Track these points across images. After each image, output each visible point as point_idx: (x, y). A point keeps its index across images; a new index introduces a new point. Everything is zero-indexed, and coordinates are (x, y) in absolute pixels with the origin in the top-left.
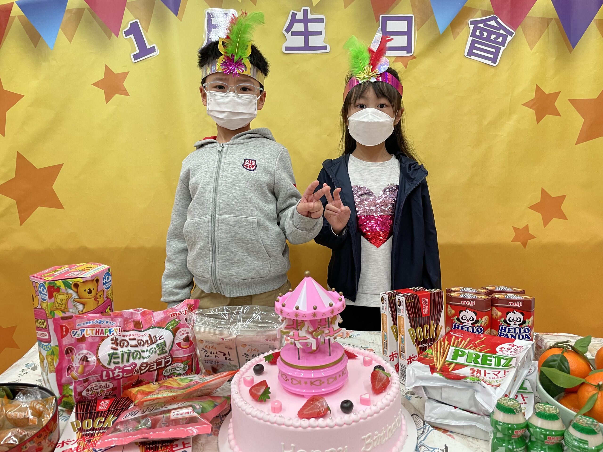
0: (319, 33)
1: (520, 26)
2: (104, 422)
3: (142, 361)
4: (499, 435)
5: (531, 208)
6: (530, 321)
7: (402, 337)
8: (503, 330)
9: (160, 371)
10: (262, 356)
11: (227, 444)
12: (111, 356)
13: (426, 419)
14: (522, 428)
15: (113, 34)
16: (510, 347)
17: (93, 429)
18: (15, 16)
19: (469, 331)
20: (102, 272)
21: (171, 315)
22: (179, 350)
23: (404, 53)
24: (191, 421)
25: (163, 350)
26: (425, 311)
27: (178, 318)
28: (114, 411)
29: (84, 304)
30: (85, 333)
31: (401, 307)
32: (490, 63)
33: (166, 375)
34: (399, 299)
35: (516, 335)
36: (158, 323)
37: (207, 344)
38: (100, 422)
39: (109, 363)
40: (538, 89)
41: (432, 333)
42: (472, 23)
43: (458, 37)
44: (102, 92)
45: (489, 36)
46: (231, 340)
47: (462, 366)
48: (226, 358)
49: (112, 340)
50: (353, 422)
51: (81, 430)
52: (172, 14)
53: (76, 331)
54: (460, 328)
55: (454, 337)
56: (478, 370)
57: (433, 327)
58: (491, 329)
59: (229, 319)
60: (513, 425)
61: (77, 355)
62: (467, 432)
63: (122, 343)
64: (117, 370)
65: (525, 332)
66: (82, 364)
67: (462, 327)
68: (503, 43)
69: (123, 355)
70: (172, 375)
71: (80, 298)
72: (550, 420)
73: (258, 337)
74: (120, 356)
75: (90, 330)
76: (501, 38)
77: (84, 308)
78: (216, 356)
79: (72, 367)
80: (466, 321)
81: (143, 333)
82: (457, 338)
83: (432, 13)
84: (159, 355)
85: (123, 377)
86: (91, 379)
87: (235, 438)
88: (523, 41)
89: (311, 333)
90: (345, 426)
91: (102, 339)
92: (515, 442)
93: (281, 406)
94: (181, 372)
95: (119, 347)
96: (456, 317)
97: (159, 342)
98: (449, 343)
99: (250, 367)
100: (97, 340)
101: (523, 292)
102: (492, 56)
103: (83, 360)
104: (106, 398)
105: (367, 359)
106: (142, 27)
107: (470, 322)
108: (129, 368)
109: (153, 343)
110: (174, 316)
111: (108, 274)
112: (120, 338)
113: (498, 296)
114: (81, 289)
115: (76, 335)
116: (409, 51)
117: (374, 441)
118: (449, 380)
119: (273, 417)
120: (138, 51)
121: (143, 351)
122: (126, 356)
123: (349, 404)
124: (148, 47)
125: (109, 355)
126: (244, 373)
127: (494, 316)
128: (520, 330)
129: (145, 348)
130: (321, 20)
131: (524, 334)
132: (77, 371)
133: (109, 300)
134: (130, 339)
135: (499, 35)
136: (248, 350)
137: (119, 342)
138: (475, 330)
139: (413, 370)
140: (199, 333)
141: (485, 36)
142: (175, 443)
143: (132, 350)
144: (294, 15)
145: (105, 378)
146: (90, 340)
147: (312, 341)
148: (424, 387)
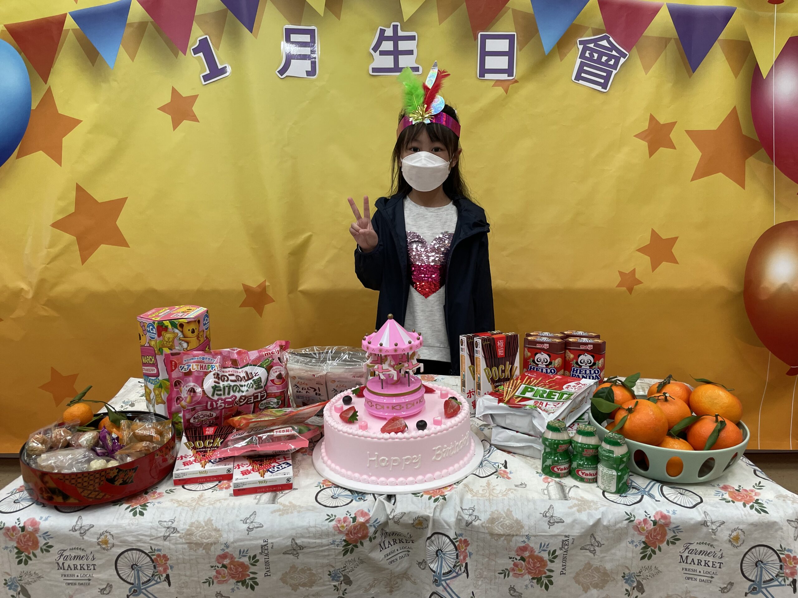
0: (410, 52)
1: (634, 47)
2: (213, 443)
3: (241, 394)
4: (548, 450)
5: (639, 250)
6: (600, 363)
7: (479, 375)
8: (575, 372)
9: (256, 403)
10: (349, 391)
11: (320, 460)
12: (215, 388)
13: (492, 442)
14: (566, 443)
15: (180, 52)
16: (576, 385)
17: (205, 447)
18: (68, 30)
19: (544, 372)
20: (202, 314)
21: (265, 354)
22: (273, 386)
23: (504, 77)
24: (291, 438)
25: (259, 385)
26: (501, 352)
27: (272, 356)
28: (219, 435)
29: (188, 343)
30: (191, 367)
31: (478, 349)
32: (599, 88)
33: (261, 408)
34: (476, 341)
35: (587, 376)
36: (253, 361)
37: (299, 380)
38: (209, 443)
39: (213, 395)
40: (652, 118)
41: (507, 373)
42: (581, 42)
43: (566, 59)
44: (169, 117)
45: (600, 58)
46: (321, 376)
47: (529, 399)
48: (316, 394)
49: (214, 375)
50: (426, 435)
51: (194, 448)
52: (246, 31)
53: (183, 366)
54: (535, 369)
55: (527, 377)
56: (541, 402)
57: (508, 367)
58: (564, 371)
59: (320, 358)
60: (559, 441)
61: (185, 387)
62: (526, 452)
63: (223, 378)
64: (220, 401)
65: (595, 373)
66: (190, 395)
67: (537, 368)
68: (615, 66)
69: (224, 388)
70: (267, 408)
71: (185, 337)
72: (587, 436)
73: (346, 374)
74: (222, 389)
75: (196, 365)
76: (613, 60)
77: (188, 346)
78: (307, 392)
79: (181, 397)
80: (540, 363)
81: (240, 370)
82: (530, 378)
83: (537, 31)
84: (255, 389)
85: (225, 408)
86: (197, 408)
87: (327, 455)
88: (637, 63)
89: (393, 367)
90: (419, 438)
91: (206, 374)
92: (560, 455)
93: (367, 425)
94: (275, 406)
95: (220, 382)
96: (532, 359)
97: (255, 378)
98: (522, 382)
99: (339, 399)
100: (202, 374)
101: (598, 337)
102: (602, 81)
103: (191, 392)
104: (210, 426)
105: (443, 392)
106: (212, 44)
107: (544, 363)
108: (230, 400)
109: (249, 379)
110: (268, 355)
111: (207, 316)
112: (221, 374)
113: (571, 340)
114: (187, 329)
115: (183, 370)
116: (510, 74)
117: (443, 452)
118: (511, 409)
119: (361, 432)
120: (208, 72)
121: (242, 386)
122: (227, 389)
123: (423, 423)
124: (220, 67)
125: (213, 387)
126: (334, 403)
127: (567, 358)
128: (590, 371)
129: (243, 383)
130: (412, 38)
131: (594, 375)
132: (185, 401)
133: (208, 340)
134: (230, 375)
135: (611, 57)
136: (337, 386)
137: (220, 376)
138: (549, 371)
139: (483, 401)
140: (292, 370)
141: (595, 58)
142: (277, 457)
143: (232, 384)
144: (382, 31)
145: (209, 408)
146: (196, 374)
147: (394, 373)
148: (491, 415)
